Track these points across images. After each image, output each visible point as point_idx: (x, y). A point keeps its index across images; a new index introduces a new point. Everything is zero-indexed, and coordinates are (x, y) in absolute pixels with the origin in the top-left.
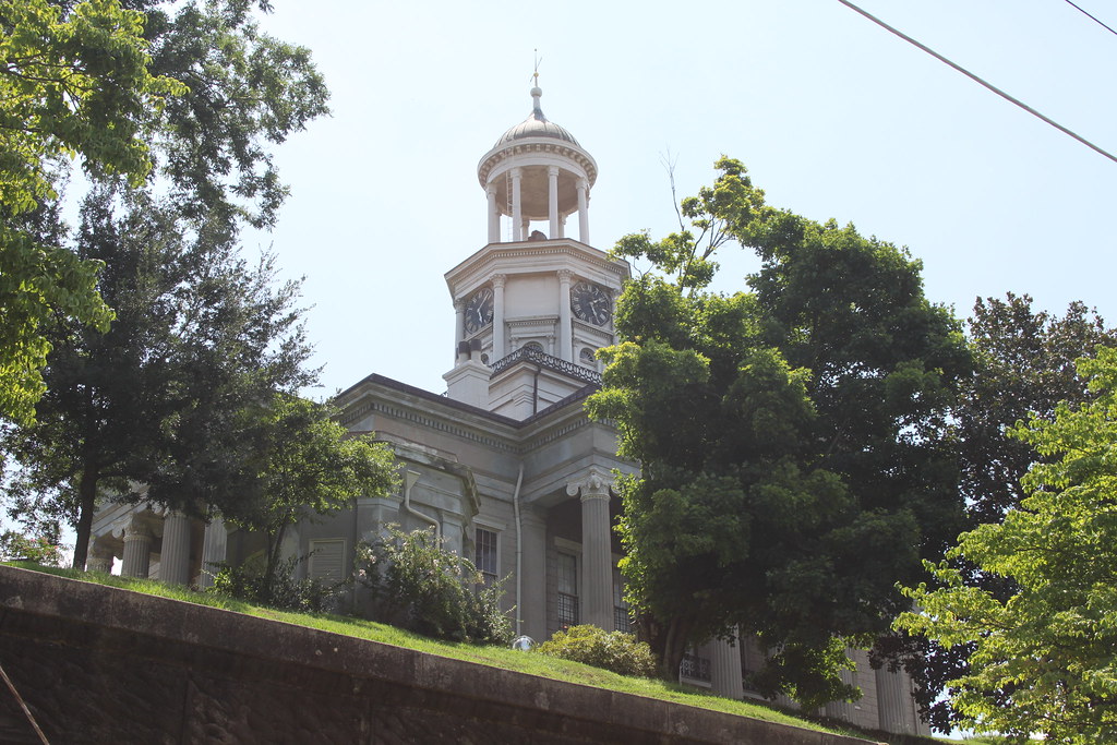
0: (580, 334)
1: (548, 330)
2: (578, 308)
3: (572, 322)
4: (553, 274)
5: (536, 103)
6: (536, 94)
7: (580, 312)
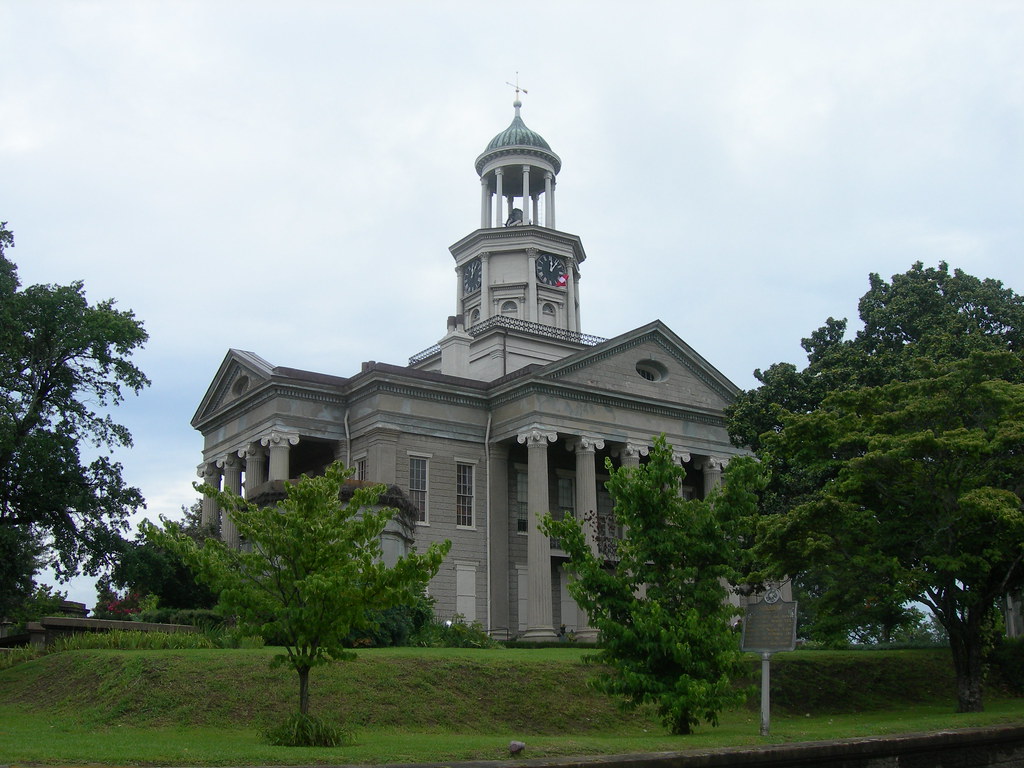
0: (544, 295)
1: (519, 293)
2: (541, 274)
3: (537, 286)
4: (523, 251)
5: (518, 112)
6: (518, 105)
7: (543, 277)
